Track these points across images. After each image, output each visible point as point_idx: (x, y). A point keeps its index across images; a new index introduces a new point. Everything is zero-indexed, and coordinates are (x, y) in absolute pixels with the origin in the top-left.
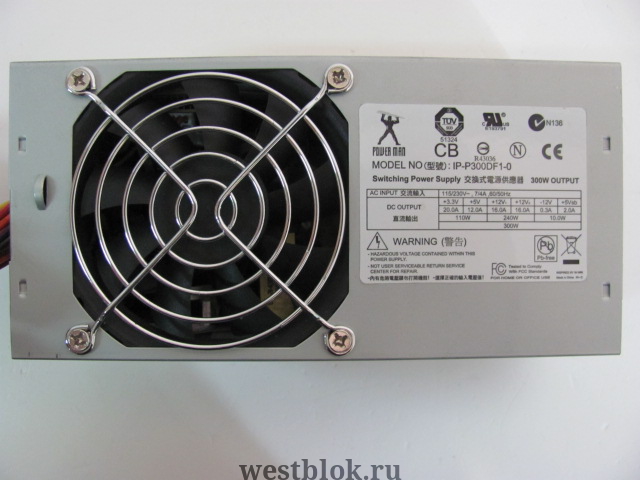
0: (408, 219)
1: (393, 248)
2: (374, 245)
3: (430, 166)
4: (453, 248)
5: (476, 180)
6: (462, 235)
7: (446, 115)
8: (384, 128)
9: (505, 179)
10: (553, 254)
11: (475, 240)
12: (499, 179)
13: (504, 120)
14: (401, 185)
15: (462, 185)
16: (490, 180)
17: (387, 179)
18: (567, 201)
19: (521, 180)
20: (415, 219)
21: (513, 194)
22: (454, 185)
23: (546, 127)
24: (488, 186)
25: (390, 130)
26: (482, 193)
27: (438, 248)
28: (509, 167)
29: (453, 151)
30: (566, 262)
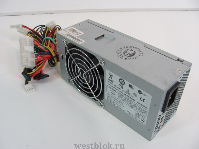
0: (113, 94)
1: (110, 97)
2: (107, 94)
3: (118, 88)
4: (120, 103)
5: (126, 95)
6: (122, 102)
7: (121, 80)
8: (110, 76)
9: (132, 99)
10: (139, 117)
11: (124, 105)
12: (130, 98)
13: (133, 87)
14: (112, 88)
15: (123, 94)
16: (129, 97)
17: (110, 85)
18: (144, 110)
19: (135, 101)
20: (114, 95)
21: (133, 102)
22: (122, 93)
23: (142, 94)
24: (128, 97)
25: (111, 77)
26: (127, 98)
27: (118, 102)
28: (133, 97)
29: (122, 87)
30: (141, 120)
